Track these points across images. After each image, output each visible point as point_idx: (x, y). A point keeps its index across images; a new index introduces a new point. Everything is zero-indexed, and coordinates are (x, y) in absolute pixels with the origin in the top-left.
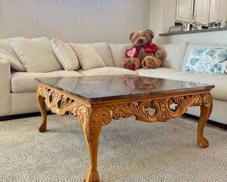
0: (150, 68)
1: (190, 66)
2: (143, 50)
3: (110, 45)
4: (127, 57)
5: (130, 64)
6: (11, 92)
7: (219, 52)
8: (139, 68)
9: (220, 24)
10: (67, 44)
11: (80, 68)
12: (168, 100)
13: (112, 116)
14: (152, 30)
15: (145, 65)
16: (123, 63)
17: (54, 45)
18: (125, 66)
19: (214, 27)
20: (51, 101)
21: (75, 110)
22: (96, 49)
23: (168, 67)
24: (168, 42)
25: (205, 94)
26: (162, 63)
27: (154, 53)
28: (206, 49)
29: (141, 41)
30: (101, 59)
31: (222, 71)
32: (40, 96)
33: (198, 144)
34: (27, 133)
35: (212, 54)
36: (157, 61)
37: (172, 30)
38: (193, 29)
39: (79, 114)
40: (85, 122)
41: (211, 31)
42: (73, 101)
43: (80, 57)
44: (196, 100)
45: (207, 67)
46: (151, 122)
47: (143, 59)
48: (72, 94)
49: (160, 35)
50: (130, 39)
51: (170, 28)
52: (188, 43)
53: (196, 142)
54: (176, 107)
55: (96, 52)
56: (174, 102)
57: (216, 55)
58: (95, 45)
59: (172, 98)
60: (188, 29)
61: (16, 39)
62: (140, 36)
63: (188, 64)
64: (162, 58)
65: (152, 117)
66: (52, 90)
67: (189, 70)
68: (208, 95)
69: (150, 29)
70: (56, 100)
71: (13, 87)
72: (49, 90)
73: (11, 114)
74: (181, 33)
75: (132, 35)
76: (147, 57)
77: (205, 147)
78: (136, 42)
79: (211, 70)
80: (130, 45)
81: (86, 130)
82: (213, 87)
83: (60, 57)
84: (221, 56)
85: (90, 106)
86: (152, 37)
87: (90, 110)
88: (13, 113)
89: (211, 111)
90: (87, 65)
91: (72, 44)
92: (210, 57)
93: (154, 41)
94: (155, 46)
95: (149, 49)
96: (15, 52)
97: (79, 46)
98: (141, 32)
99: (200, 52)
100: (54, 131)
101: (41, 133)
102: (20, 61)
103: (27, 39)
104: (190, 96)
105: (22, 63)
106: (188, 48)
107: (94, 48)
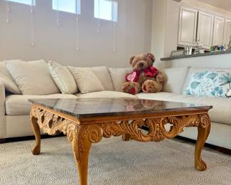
0: (150, 92)
1: (191, 89)
2: (143, 74)
3: (110, 69)
4: (127, 81)
5: (129, 88)
6: (6, 115)
7: (220, 75)
8: (139, 93)
9: (222, 48)
10: (65, 68)
11: (78, 92)
12: (162, 119)
13: (102, 134)
14: (154, 54)
15: (145, 90)
16: (123, 87)
17: (51, 68)
18: (125, 91)
19: (217, 51)
20: (43, 121)
21: (64, 128)
22: (95, 73)
23: (169, 91)
24: (169, 67)
25: (202, 115)
26: (163, 87)
27: (155, 77)
28: (207, 72)
29: (142, 65)
30: (100, 83)
31: (223, 94)
32: (33, 117)
33: (196, 167)
34: (20, 155)
35: (213, 77)
36: (157, 85)
37: (174, 54)
38: (195, 53)
39: (68, 132)
40: (74, 140)
41: (213, 54)
42: (63, 119)
43: (78, 81)
44: (193, 120)
45: (208, 90)
46: (144, 141)
47: (143, 82)
48: (62, 111)
49: (162, 59)
50: (131, 63)
51: (172, 52)
52: (189, 67)
53: (193, 165)
54: (171, 127)
55: (94, 76)
56: (169, 122)
57: (217, 78)
58: (94, 68)
59: (167, 118)
60: (190, 53)
61: (12, 61)
62: (140, 60)
63: (189, 88)
64: (163, 82)
65: (145, 137)
66: (45, 109)
67: (190, 94)
68: (206, 116)
69: (151, 53)
70: (47, 120)
71: (7, 110)
72: (42, 110)
73: (5, 137)
74: (183, 57)
75: (132, 59)
76: (148, 81)
77: (203, 170)
78: (136, 66)
79: (212, 93)
80: (131, 69)
81: (75, 147)
82: (211, 107)
83: (57, 80)
84: (222, 79)
85: (79, 123)
86: (153, 61)
87: (79, 127)
88: (8, 136)
89: (208, 132)
90: (85, 89)
91: (70, 67)
92: (211, 80)
93: (155, 65)
94: (155, 70)
95: (149, 73)
96: (10, 74)
97: (77, 70)
98: (141, 56)
99: (201, 75)
100: (48, 153)
101: (35, 156)
102: (15, 83)
103: (24, 62)
104: (187, 116)
105: (18, 86)
106: (190, 71)
107: (94, 72)
